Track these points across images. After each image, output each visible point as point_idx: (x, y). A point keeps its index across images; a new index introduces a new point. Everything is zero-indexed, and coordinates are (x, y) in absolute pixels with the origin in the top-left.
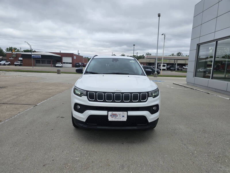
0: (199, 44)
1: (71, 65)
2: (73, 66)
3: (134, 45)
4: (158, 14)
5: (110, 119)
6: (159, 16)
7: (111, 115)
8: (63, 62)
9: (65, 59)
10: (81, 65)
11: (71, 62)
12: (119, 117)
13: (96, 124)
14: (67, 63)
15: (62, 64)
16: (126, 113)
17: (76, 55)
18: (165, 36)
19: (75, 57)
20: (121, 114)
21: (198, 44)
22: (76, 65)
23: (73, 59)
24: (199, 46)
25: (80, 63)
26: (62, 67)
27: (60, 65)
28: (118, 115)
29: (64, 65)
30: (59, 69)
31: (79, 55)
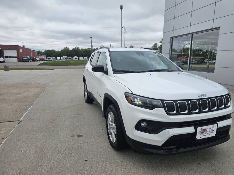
0: (173, 37)
1: (16, 60)
2: (19, 61)
3: (91, 37)
4: (121, 6)
5: (199, 137)
6: (121, 8)
7: (200, 132)
8: (5, 55)
9: (7, 53)
10: (29, 60)
11: (16, 55)
12: (208, 132)
13: (175, 147)
14: (10, 57)
15: (3, 58)
16: (216, 125)
17: (21, 47)
18: (125, 29)
19: (21, 50)
20: (212, 128)
21: (171, 38)
22: (23, 59)
23: (18, 52)
24: (172, 39)
25: (29, 57)
26: (4, 62)
27: (2, 60)
28: (208, 130)
29: (6, 60)
30: (6, 65)
31: (25, 47)
